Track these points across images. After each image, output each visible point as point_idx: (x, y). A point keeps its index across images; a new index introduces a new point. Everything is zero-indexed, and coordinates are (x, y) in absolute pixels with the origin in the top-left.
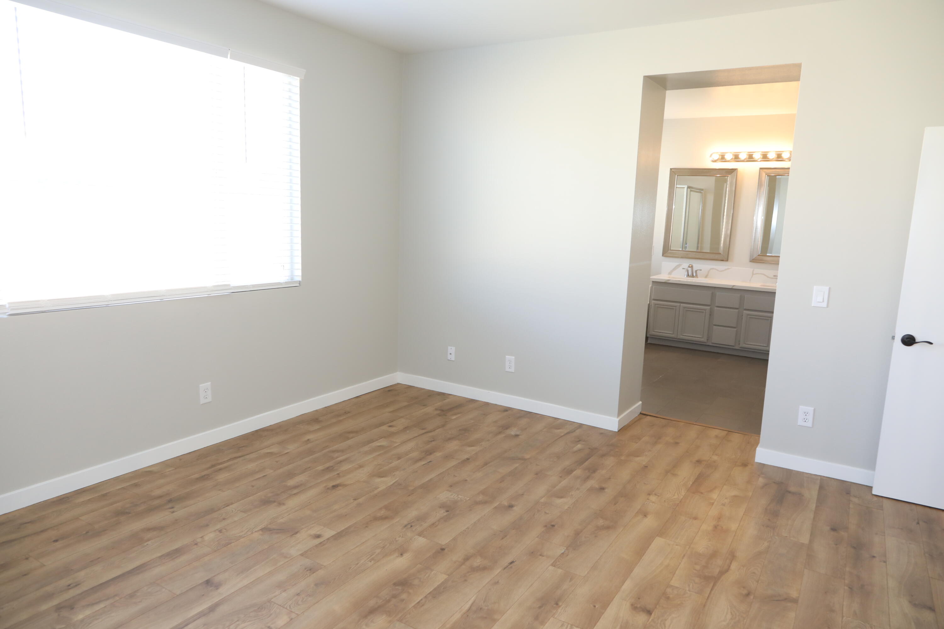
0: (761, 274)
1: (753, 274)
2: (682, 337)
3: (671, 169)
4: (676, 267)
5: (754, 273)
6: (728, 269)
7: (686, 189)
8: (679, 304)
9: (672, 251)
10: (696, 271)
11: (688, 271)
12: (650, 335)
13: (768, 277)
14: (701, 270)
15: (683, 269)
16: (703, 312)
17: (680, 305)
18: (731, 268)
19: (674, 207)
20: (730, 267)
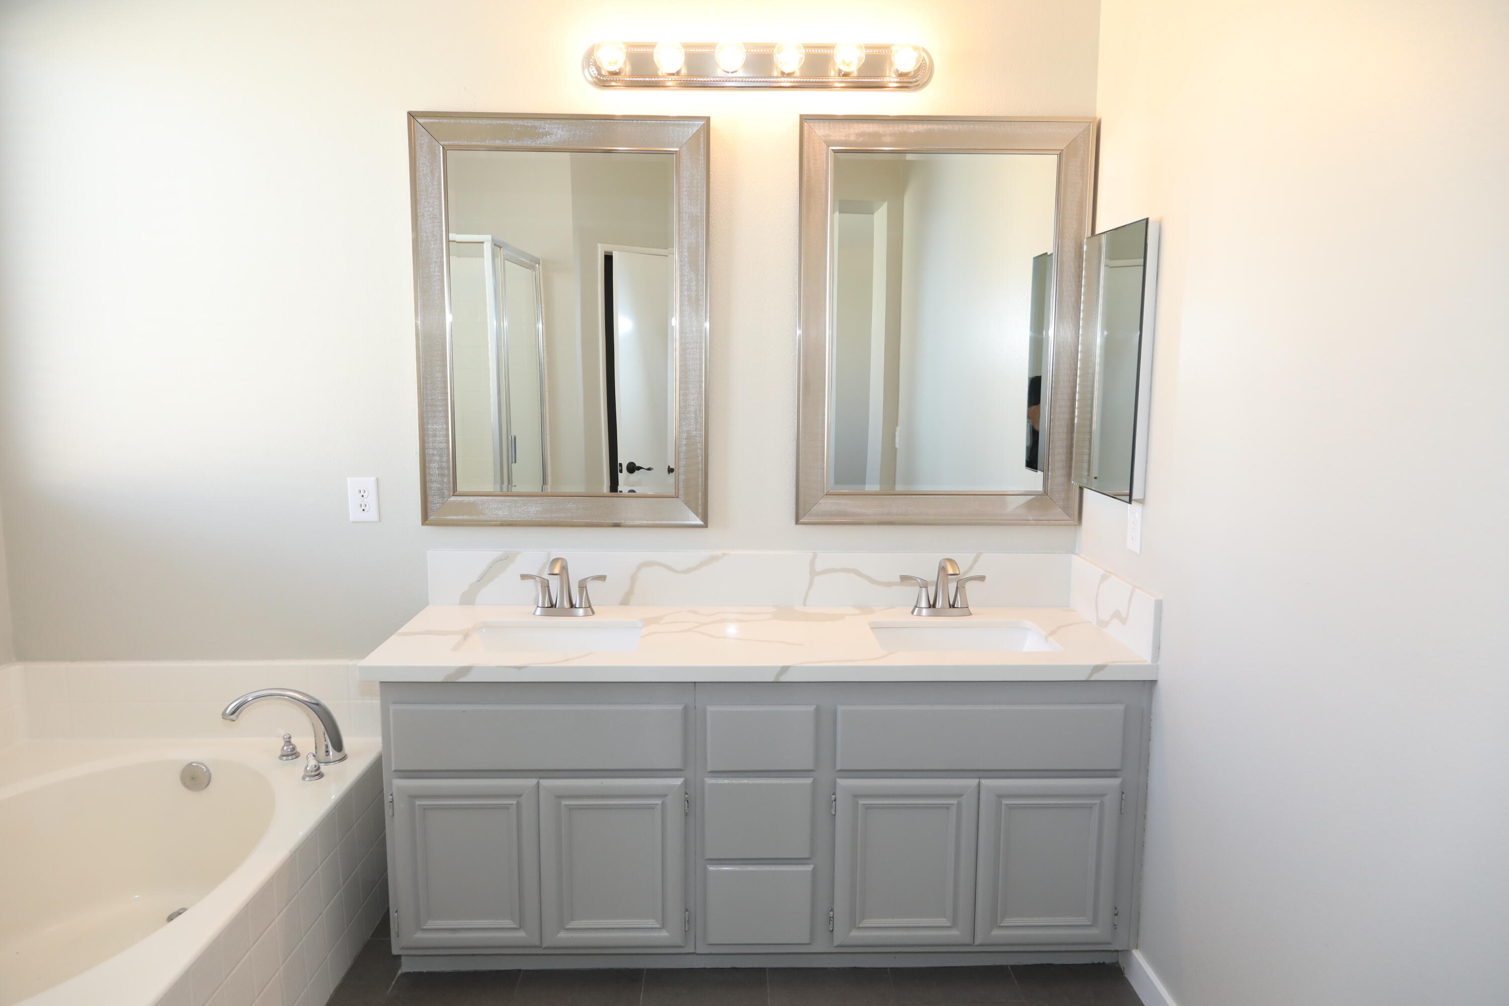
0: (844, 570)
1: (813, 573)
2: (564, 937)
3: (412, 115)
4: (491, 567)
5: (819, 568)
6: (714, 559)
7: (487, 248)
8: (533, 782)
9: (466, 499)
10: (582, 587)
11: (546, 587)
12: (403, 948)
13: (872, 581)
14: (602, 578)
15: (524, 577)
16: (651, 807)
17: (538, 784)
18: (724, 555)
19: (449, 318)
20: (718, 552)
